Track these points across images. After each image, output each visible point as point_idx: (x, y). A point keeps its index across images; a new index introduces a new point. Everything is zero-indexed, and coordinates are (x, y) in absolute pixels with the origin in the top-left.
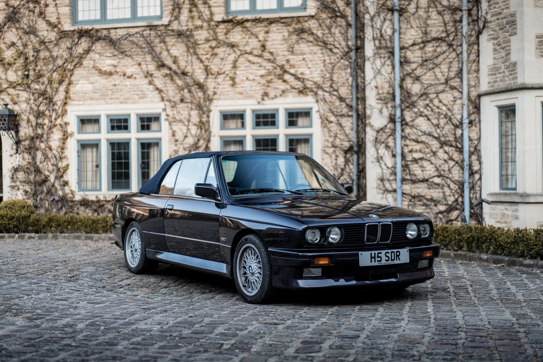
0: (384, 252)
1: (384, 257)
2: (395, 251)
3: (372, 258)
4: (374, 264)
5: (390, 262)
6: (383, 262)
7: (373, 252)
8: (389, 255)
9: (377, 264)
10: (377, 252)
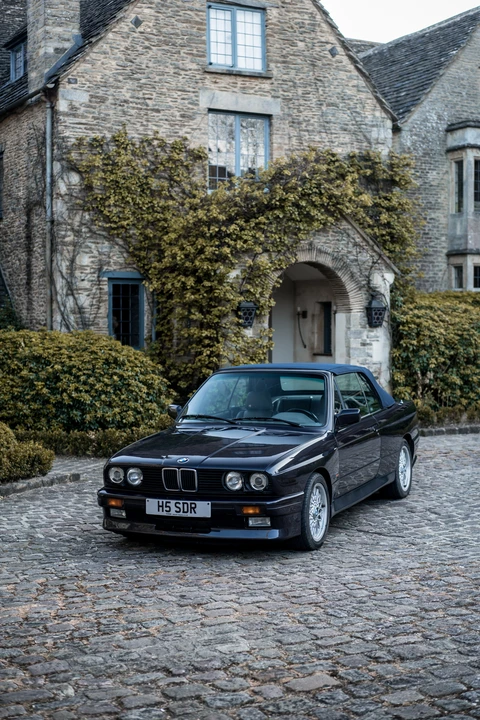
0: (173, 502)
1: (174, 508)
2: (189, 502)
3: (159, 506)
4: (161, 513)
5: (181, 514)
6: (173, 513)
7: (161, 501)
8: (181, 506)
9: (165, 514)
10: (165, 501)
